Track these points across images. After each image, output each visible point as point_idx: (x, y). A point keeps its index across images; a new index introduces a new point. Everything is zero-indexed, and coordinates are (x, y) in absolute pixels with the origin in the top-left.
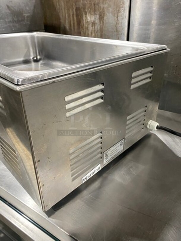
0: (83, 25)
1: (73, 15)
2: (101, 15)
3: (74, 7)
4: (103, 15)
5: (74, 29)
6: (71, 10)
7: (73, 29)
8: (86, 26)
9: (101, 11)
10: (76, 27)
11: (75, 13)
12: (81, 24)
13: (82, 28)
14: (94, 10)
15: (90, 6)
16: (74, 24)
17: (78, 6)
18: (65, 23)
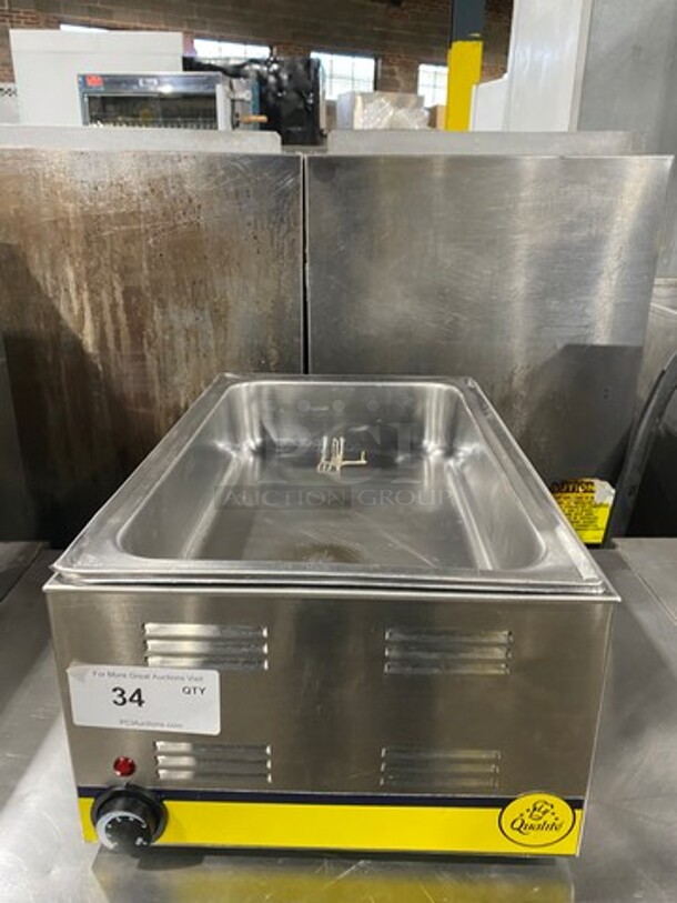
0: (152, 335)
1: (114, 306)
2: (216, 311)
3: (115, 284)
4: (222, 309)
5: (118, 346)
6: (104, 295)
7: (111, 345)
8: (164, 340)
9: (215, 300)
10: (126, 342)
11: (121, 301)
12: (144, 333)
13: (150, 344)
14: (190, 296)
15: (178, 286)
16: (117, 332)
17: (131, 284)
18: (81, 330)
